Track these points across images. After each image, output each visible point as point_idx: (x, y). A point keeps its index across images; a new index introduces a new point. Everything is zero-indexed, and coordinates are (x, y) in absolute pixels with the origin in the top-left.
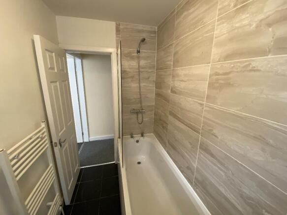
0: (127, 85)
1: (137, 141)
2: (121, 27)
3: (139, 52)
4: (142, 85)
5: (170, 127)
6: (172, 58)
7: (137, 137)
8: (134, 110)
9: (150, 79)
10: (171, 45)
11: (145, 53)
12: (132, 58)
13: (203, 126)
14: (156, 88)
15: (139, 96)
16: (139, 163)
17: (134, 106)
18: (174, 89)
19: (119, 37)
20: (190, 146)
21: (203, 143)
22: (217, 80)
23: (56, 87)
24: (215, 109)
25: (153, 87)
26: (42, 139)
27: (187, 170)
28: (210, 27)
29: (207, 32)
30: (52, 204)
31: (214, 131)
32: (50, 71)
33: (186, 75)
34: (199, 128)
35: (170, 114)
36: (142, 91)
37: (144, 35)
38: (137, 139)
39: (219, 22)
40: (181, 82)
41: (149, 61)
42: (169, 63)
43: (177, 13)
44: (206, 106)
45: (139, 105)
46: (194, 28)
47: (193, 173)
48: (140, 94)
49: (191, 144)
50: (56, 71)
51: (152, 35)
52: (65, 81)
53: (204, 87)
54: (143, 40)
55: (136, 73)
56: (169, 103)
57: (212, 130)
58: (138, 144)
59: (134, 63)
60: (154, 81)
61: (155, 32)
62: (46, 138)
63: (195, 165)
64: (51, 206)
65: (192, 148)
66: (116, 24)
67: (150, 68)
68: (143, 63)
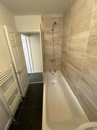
0: (48, 48)
1: (53, 74)
2: (44, 17)
3: (53, 30)
4: (55, 47)
5: (67, 68)
6: (69, 31)
7: (53, 72)
8: (51, 60)
9: (59, 44)
10: (69, 23)
11: (56, 30)
12: (50, 33)
13: (83, 68)
14: (62, 48)
15: (53, 53)
16: (53, 84)
17: (51, 58)
18: (70, 48)
19: (43, 23)
20: (76, 78)
21: (83, 77)
22: (93, 40)
23: (16, 49)
24: (90, 58)
25: (60, 48)
26: (11, 71)
27: (74, 89)
28: (90, 7)
29: (88, 11)
30: (17, 96)
31: (89, 70)
32: (13, 42)
33: (76, 39)
34: (81, 68)
35: (68, 62)
36: (54, 50)
37: (56, 20)
38: (52, 73)
39: (95, 3)
40: (74, 44)
41: (58, 34)
42: (68, 34)
43: (72, 4)
44: (85, 56)
45: (53, 57)
46: (81, 10)
47: (77, 91)
48: (54, 52)
49: (77, 77)
50: (16, 42)
51: (60, 20)
52: (21, 47)
53: (85, 45)
54: (55, 23)
55: (51, 41)
56: (67, 55)
57: (88, 70)
58: (53, 75)
59: (51, 36)
60: (61, 45)
61: (62, 18)
62: (13, 70)
63: (78, 87)
64: (16, 97)
65: (77, 78)
66: (42, 16)
67: (59, 38)
68: (55, 35)
